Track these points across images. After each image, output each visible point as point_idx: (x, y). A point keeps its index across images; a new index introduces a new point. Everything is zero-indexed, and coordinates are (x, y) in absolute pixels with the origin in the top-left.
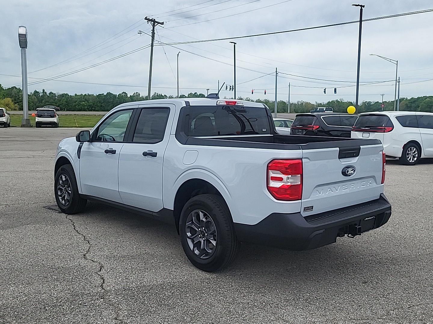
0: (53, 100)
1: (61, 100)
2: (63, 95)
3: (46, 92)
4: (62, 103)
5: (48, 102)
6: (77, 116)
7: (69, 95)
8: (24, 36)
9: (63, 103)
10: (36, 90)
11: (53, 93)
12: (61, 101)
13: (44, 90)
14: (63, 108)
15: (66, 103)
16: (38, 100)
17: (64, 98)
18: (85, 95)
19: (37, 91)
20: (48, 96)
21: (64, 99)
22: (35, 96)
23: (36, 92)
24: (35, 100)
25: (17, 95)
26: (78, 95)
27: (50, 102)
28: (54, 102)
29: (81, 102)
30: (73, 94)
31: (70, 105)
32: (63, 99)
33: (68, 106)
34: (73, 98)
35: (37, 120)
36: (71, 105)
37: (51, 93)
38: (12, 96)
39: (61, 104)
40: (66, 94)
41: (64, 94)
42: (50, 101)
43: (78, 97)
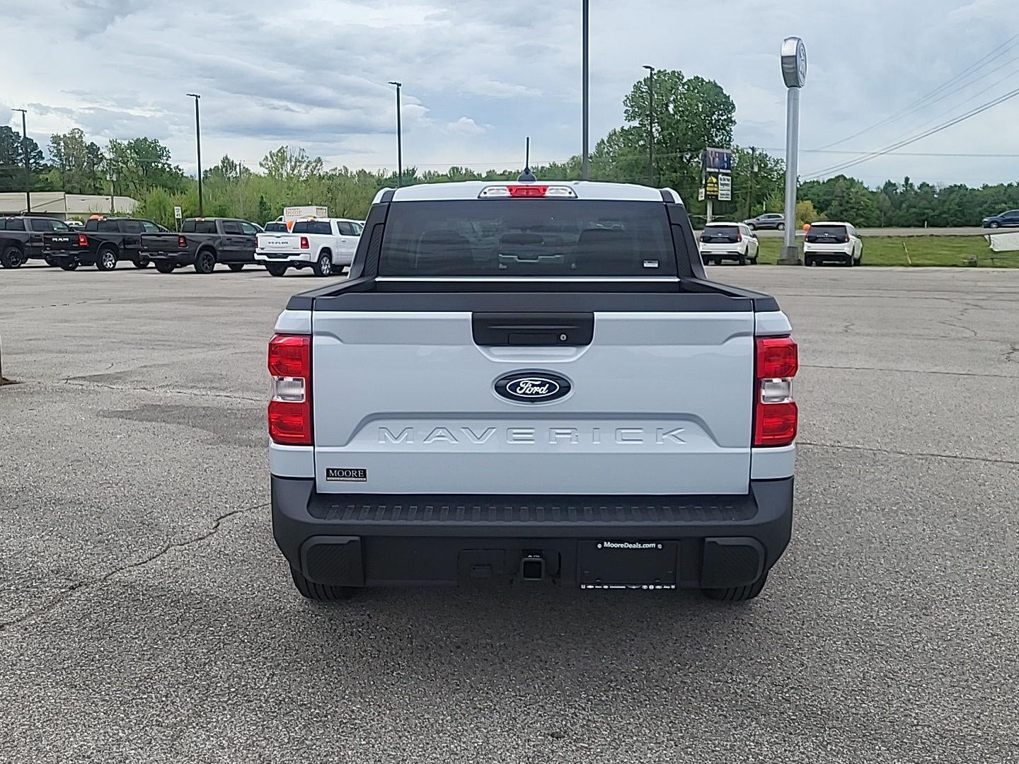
0: (926, 202)
1: (945, 201)
2: (951, 190)
3: (911, 184)
4: (949, 209)
5: (915, 208)
6: (936, 238)
7: (967, 189)
8: (791, 60)
9: (951, 207)
10: (889, 181)
11: (928, 185)
12: (947, 203)
13: (907, 179)
14: (949, 221)
15: (959, 207)
16: (892, 203)
17: (953, 196)
18: (1010, 185)
19: (893, 182)
20: (916, 192)
21: (955, 199)
22: (886, 194)
23: (889, 184)
24: (886, 204)
25: (845, 194)
26: (991, 187)
27: (920, 208)
28: (930, 206)
29: (997, 203)
30: (978, 186)
31: (969, 211)
32: (950, 198)
33: (963, 214)
34: (976, 196)
35: (806, 249)
36: (972, 211)
37: (923, 185)
38: (836, 197)
39: (945, 210)
40: (961, 185)
41: (955, 186)
42: (920, 205)
43: (991, 191)
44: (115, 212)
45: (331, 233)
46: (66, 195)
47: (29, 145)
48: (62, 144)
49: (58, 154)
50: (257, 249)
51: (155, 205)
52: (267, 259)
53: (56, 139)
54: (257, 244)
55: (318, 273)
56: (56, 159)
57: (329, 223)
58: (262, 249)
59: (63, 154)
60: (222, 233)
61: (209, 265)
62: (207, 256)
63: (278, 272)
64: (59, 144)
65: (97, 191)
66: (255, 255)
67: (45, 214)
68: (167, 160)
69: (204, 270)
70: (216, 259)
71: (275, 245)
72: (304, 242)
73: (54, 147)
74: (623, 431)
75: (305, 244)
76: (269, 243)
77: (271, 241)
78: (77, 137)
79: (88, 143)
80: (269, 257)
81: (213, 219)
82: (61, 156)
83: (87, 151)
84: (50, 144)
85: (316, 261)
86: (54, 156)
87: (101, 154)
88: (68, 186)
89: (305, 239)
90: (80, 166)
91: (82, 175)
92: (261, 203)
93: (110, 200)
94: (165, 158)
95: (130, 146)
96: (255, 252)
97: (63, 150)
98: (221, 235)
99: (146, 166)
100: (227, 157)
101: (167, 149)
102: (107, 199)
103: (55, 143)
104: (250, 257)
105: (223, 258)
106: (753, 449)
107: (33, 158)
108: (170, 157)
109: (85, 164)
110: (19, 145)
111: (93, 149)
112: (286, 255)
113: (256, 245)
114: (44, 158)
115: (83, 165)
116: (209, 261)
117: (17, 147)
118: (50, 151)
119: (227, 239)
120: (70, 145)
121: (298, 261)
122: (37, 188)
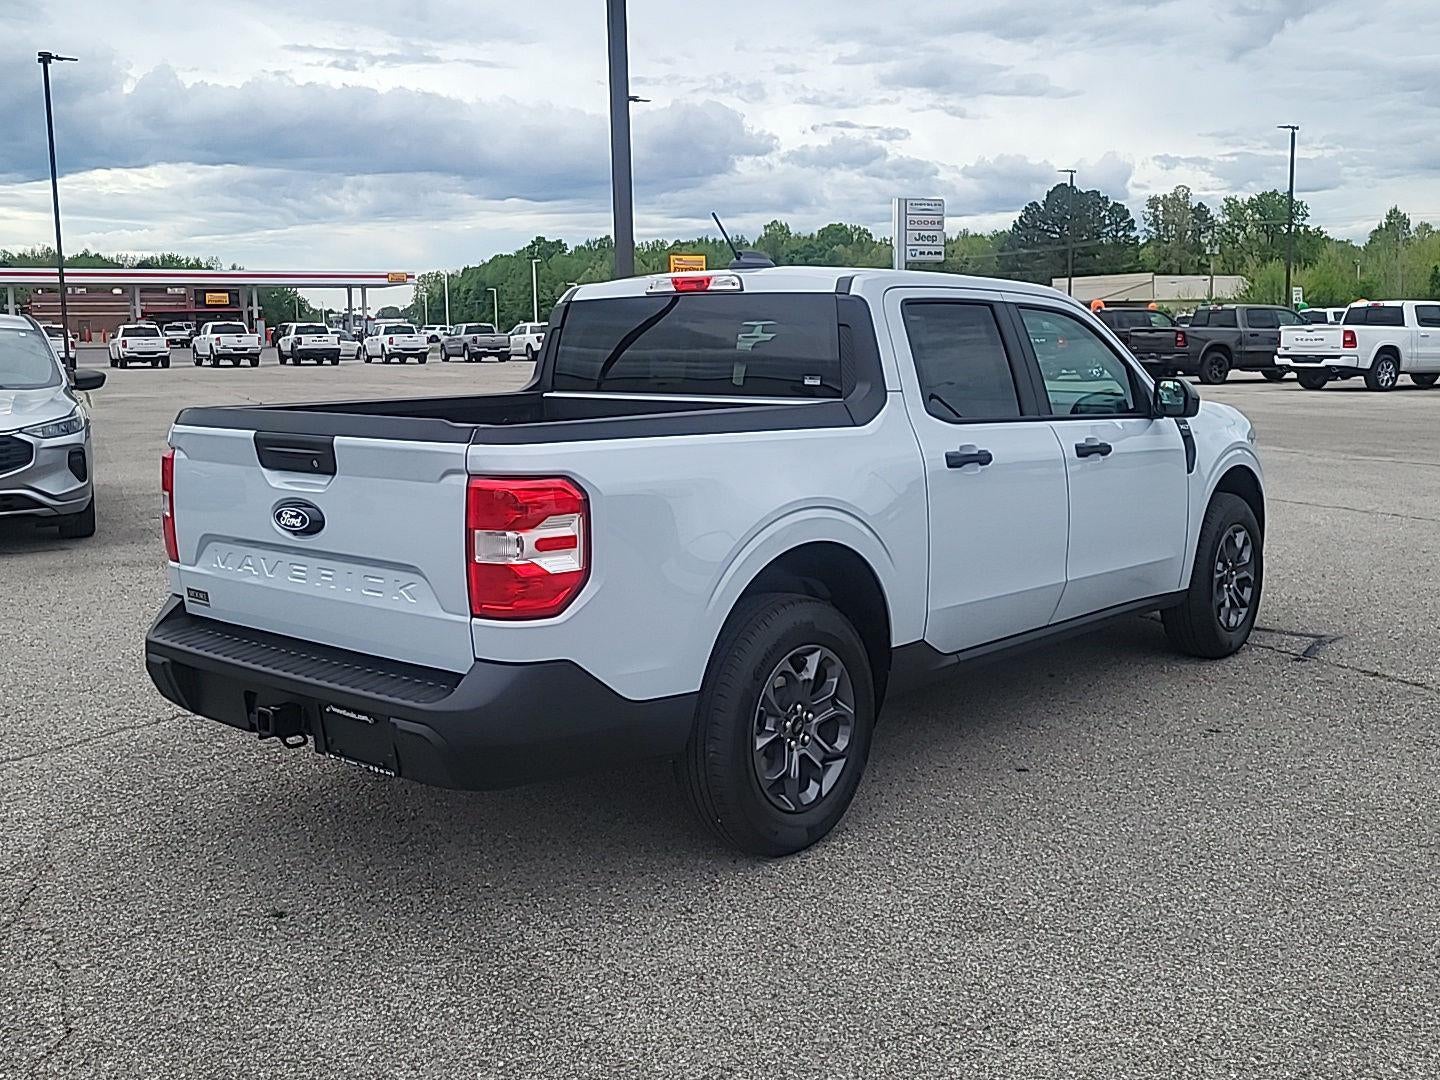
44: (1214, 297)
45: (1403, 324)
46: (1156, 277)
47: (1120, 212)
48: (1161, 208)
49: (1155, 222)
50: (1279, 349)
51: (1265, 286)
52: (1292, 364)
53: (1153, 202)
54: (1279, 342)
55: (1373, 386)
56: (1152, 229)
57: (1401, 308)
58: (1286, 349)
59: (1160, 222)
60: (1244, 326)
61: (1220, 372)
62: (1218, 358)
63: (1315, 382)
64: (1156, 209)
65: (1202, 270)
66: (1276, 357)
67: (1127, 303)
68: (1303, 219)
69: (1211, 379)
70: (1230, 362)
71: (1304, 343)
72: (1348, 339)
73: (1150, 213)
74: (371, 580)
75: (1350, 341)
76: (1297, 339)
77: (1299, 337)
78: (1181, 197)
79: (1195, 205)
80: (1295, 361)
81: (1234, 306)
82: (1158, 224)
83: (1193, 215)
84: (1146, 209)
85: (1368, 366)
86: (1150, 225)
87: (1212, 218)
88: (1164, 265)
89: (1351, 333)
90: (1181, 236)
91: (1184, 248)
92: (1433, 276)
93: (1209, 281)
94: (1300, 217)
95: (1251, 204)
96: (1276, 353)
97: (1161, 217)
98: (1242, 329)
99: (1271, 232)
100: (1395, 210)
101: (1304, 205)
102: (1206, 280)
103: (1152, 208)
104: (1268, 362)
105: (1243, 363)
106: (474, 619)
107: (1122, 230)
108: (1307, 215)
109: (1189, 233)
110: (1107, 213)
111: (1201, 211)
112: (1320, 358)
113: (1279, 344)
114: (1135, 229)
115: (1186, 234)
116: (1220, 366)
117: (1104, 216)
118: (1145, 219)
119: (1252, 335)
120: (1174, 209)
121: (1338, 367)
122: (1124, 269)
